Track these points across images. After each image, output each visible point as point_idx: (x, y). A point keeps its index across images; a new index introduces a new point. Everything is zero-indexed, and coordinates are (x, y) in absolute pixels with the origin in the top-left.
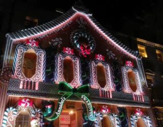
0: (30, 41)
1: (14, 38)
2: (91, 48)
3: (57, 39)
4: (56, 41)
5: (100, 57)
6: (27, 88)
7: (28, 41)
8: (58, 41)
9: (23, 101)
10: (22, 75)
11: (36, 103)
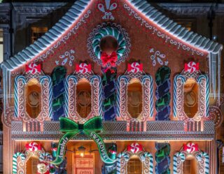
0: (30, 66)
1: (11, 68)
2: (121, 55)
3: (67, 53)
4: (66, 57)
5: (135, 68)
6: (31, 131)
7: (27, 67)
8: (68, 57)
9: (30, 145)
10: (27, 116)
11: (45, 147)
